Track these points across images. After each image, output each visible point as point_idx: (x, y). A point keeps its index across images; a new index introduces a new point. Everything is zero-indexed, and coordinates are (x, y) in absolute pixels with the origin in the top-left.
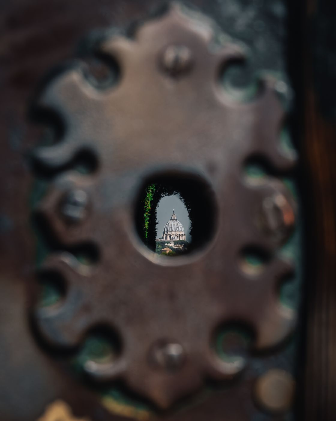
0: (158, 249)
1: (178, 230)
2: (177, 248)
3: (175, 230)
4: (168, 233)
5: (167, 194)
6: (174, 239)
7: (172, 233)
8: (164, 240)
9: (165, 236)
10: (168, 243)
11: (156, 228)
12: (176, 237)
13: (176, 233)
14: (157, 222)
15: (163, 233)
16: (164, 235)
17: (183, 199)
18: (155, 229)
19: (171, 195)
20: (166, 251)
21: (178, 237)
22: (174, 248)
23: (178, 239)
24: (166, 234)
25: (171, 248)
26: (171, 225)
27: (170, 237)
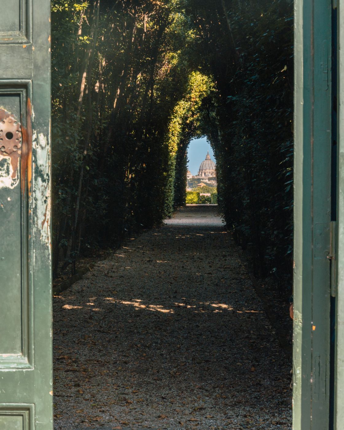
0: (195, 184)
1: (212, 168)
2: (210, 183)
3: (209, 168)
4: (203, 171)
5: (196, 137)
6: (209, 176)
7: (207, 171)
8: (200, 177)
9: (201, 173)
10: (203, 179)
11: (187, 165)
12: (210, 174)
13: (210, 171)
14: (187, 160)
15: (199, 171)
16: (199, 173)
17: (209, 142)
18: (186, 167)
19: (200, 138)
20: (201, 185)
21: (211, 174)
22: (208, 183)
23: (212, 176)
24: (201, 172)
25: (206, 183)
26: (206, 164)
27: (205, 174)
